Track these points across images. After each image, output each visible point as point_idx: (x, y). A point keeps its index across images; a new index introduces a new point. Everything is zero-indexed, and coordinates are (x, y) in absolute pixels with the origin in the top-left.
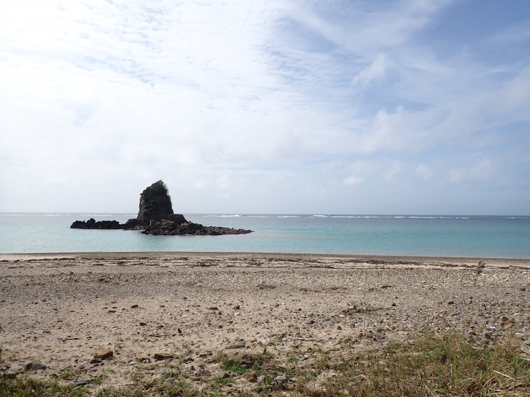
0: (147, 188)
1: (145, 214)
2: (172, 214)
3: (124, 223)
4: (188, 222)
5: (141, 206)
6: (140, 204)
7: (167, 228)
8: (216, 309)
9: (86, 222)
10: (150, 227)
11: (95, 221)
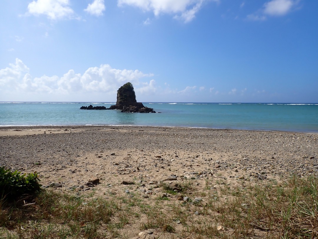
0: (121, 87)
1: (120, 103)
2: (135, 103)
3: (109, 108)
4: (145, 107)
5: (118, 98)
6: (117, 97)
7: (133, 110)
8: (160, 157)
9: (87, 107)
10: (123, 110)
11: (92, 106)
